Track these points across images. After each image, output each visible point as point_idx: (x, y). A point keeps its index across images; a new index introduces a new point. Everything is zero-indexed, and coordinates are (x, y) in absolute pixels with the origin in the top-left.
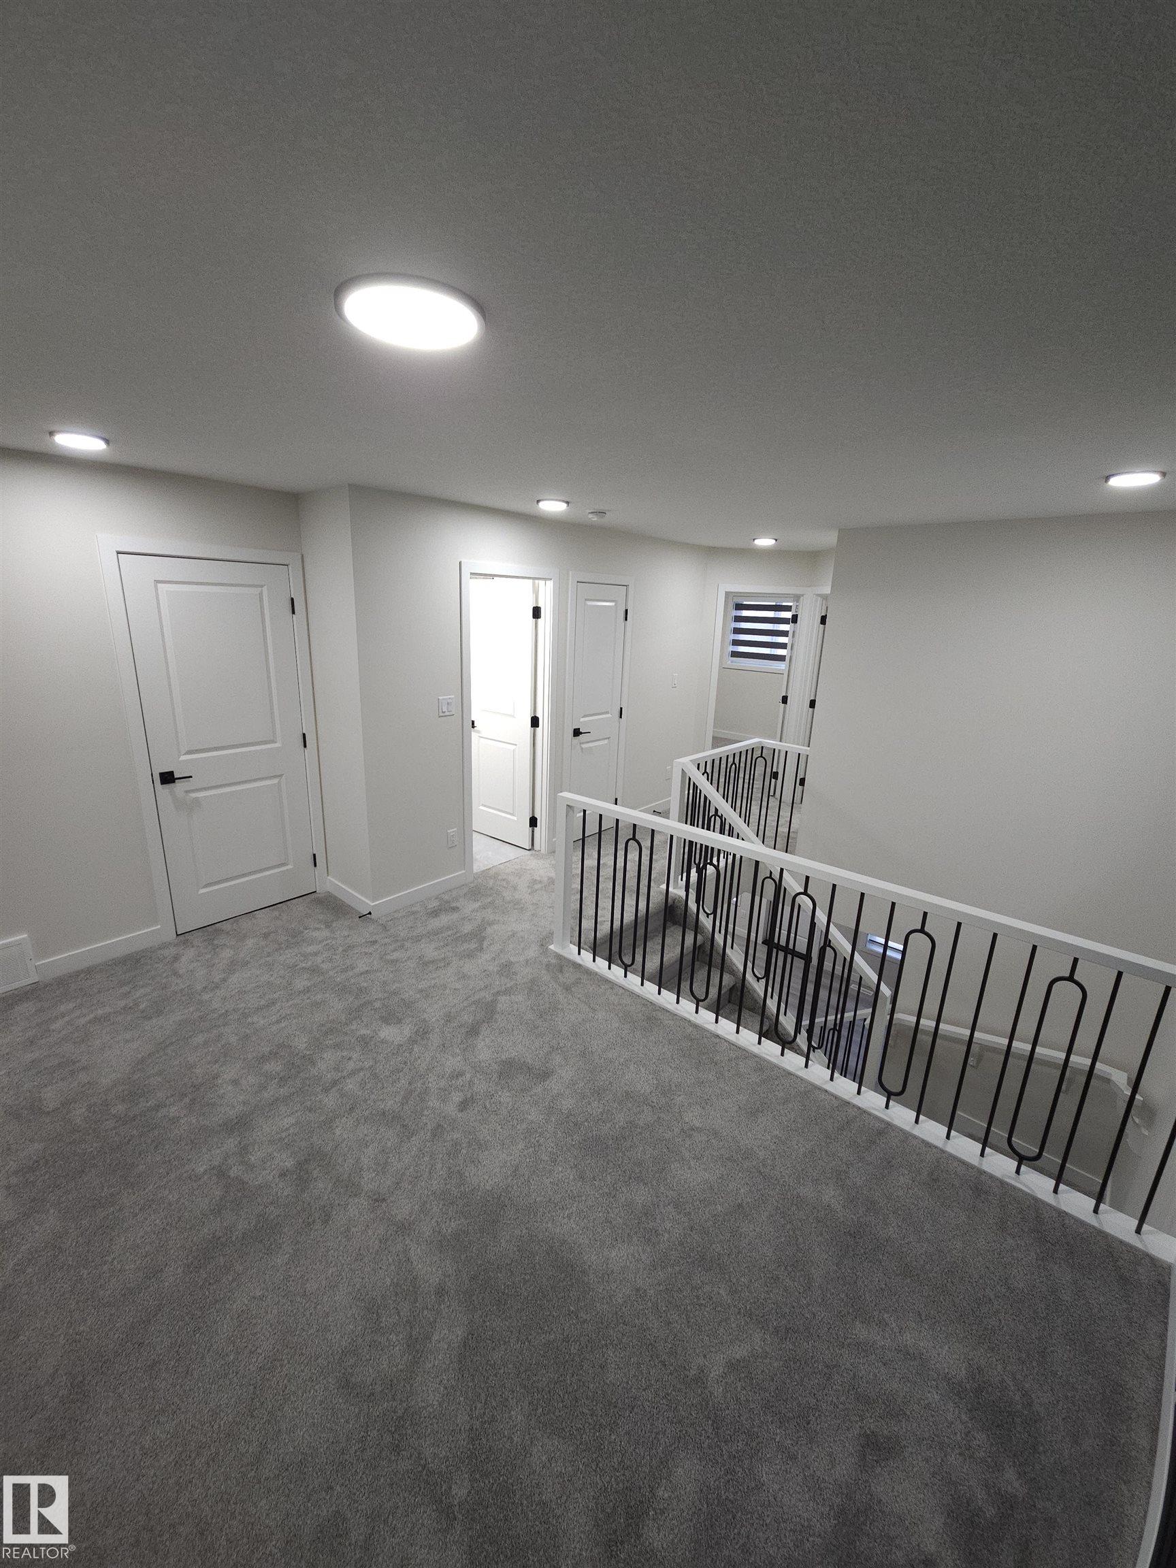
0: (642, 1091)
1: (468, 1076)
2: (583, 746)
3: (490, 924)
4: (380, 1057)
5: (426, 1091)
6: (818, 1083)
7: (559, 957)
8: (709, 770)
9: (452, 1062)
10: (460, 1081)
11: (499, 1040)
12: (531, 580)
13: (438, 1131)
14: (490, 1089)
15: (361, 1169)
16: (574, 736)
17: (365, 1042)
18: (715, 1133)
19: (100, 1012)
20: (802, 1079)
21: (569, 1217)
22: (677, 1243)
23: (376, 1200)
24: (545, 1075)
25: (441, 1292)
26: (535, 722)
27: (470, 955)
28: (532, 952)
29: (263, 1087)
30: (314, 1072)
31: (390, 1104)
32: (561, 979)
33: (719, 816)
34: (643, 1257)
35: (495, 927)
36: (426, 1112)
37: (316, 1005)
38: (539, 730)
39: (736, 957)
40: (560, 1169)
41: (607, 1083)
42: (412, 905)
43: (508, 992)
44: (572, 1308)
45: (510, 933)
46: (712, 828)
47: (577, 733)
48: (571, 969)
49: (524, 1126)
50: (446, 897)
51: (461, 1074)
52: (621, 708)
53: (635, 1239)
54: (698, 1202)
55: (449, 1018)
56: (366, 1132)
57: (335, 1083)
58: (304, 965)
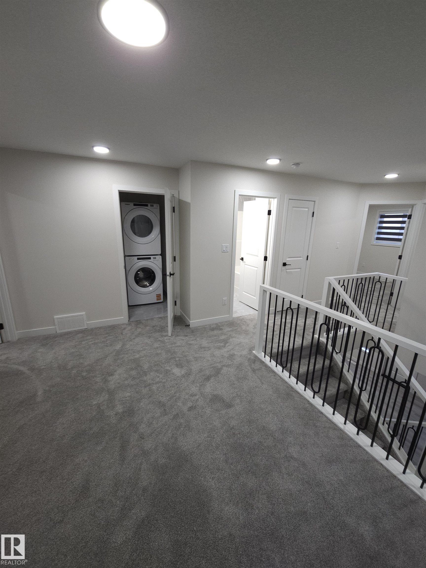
0: (272, 429)
1: (197, 397)
2: (288, 271)
3: (232, 338)
4: (169, 379)
5: (179, 398)
6: (377, 458)
7: (256, 357)
8: (346, 284)
9: (194, 389)
10: (193, 398)
11: (216, 385)
12: (268, 199)
13: (176, 416)
14: (204, 405)
15: (142, 422)
16: (283, 266)
17: (167, 372)
18: (304, 464)
19: (96, 341)
20: (367, 452)
21: (213, 479)
22: (261, 518)
23: (141, 437)
24: (229, 406)
25: (145, 490)
26: (266, 259)
27: (219, 348)
28: (245, 352)
29: (127, 379)
30: (145, 378)
31: (163, 399)
32: (253, 366)
33: (346, 306)
34: (241, 518)
35: (234, 339)
36: (175, 407)
37: (157, 354)
38: (267, 262)
39: (349, 376)
40: (218, 453)
41: (256, 419)
42: (206, 325)
43: (228, 366)
44: (195, 529)
45: (239, 343)
46: (342, 312)
47: (285, 264)
48: (259, 363)
49: (211, 427)
50: (219, 324)
51: (195, 395)
52: (308, 256)
53: (240, 505)
54: (281, 500)
55: (201, 371)
56: (150, 408)
57: (150, 385)
58: (160, 339)
